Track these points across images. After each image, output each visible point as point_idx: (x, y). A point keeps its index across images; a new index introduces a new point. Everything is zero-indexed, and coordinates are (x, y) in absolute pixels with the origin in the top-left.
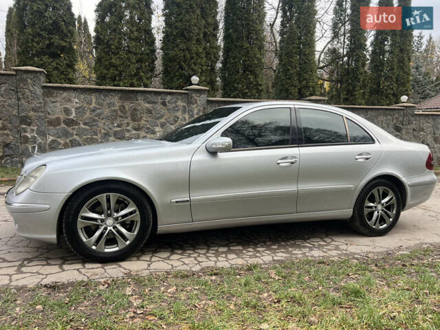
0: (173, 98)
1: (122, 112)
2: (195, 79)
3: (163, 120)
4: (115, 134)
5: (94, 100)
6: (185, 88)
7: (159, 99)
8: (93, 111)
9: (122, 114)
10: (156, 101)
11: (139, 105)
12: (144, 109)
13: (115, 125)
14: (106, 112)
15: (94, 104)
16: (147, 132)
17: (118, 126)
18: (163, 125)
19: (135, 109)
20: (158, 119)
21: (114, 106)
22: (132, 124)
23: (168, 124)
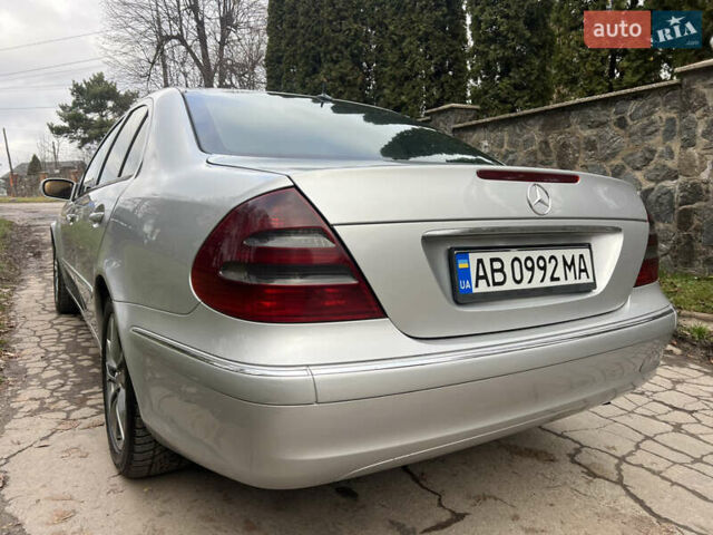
0: (643, 106)
1: (544, 153)
3: (617, 161)
7: (611, 115)
9: (543, 158)
10: (603, 119)
11: (573, 134)
12: (582, 140)
14: (521, 157)
15: (506, 146)
20: (606, 159)
23: (629, 169)
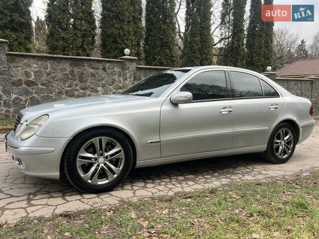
0: (111, 65)
1: (72, 75)
2: (127, 51)
3: (104, 82)
4: (67, 92)
5: (49, 66)
6: (120, 58)
7: (101, 66)
8: (49, 74)
9: (72, 77)
10: (98, 67)
11: (85, 70)
12: (89, 73)
13: (67, 85)
14: (60, 75)
15: (49, 69)
16: (91, 91)
17: (69, 86)
18: (103, 86)
19: (82, 74)
20: (100, 81)
21: (65, 70)
22: (80, 85)
23: (107, 85)
